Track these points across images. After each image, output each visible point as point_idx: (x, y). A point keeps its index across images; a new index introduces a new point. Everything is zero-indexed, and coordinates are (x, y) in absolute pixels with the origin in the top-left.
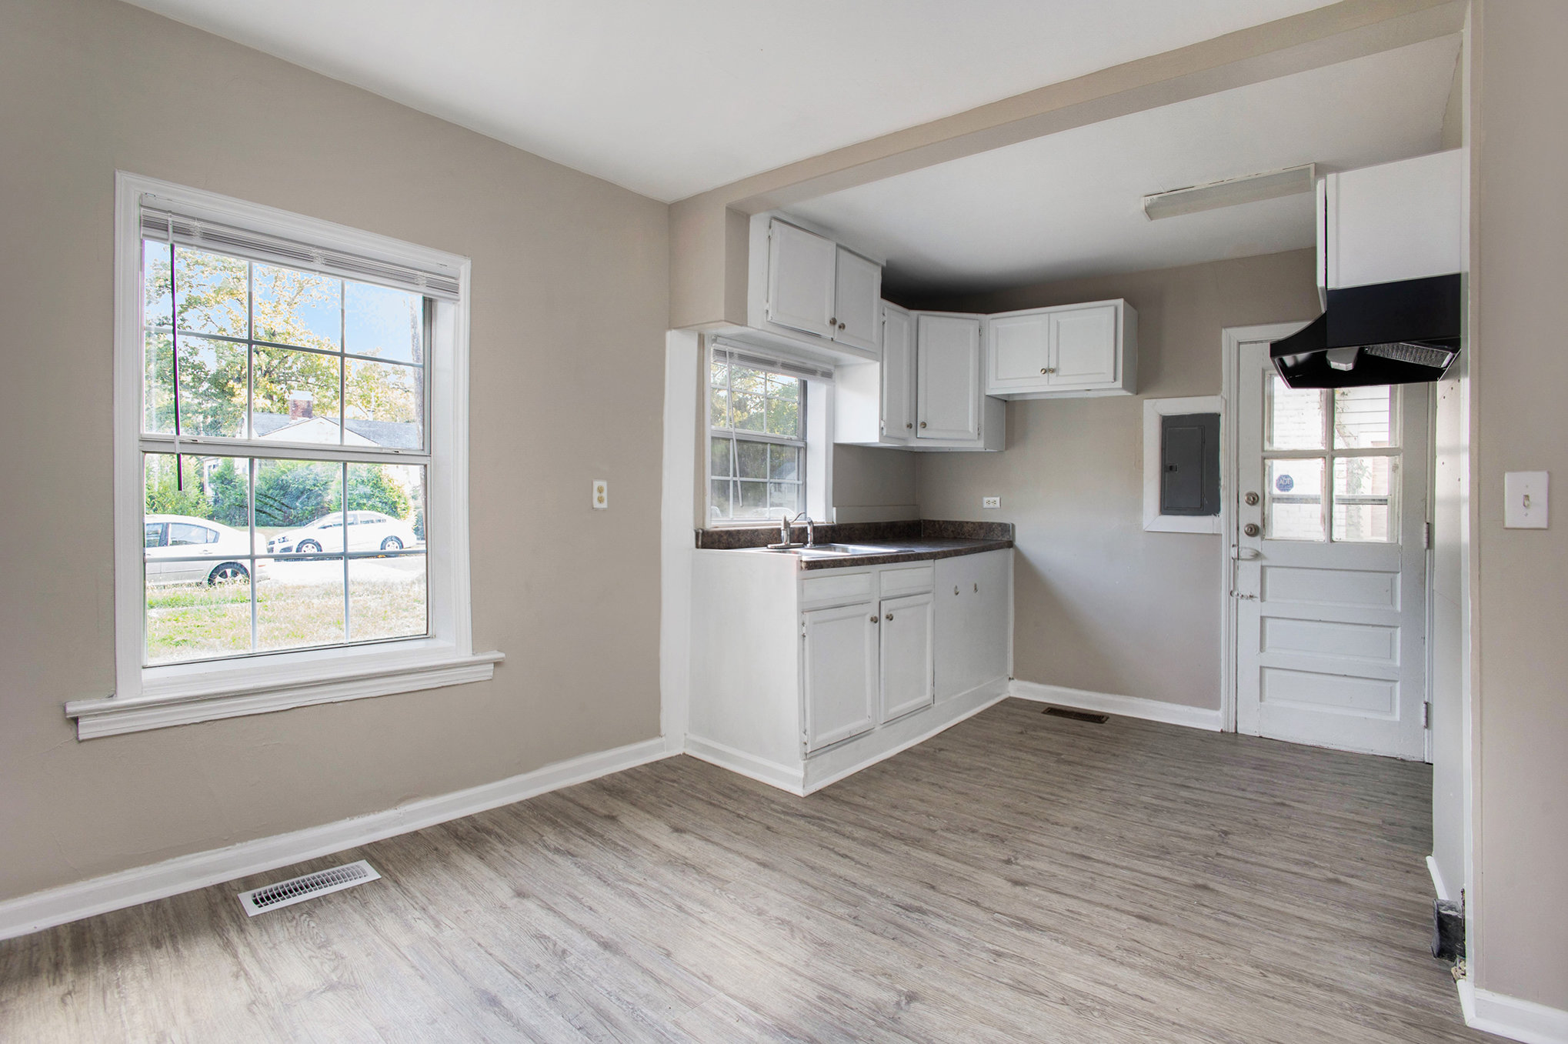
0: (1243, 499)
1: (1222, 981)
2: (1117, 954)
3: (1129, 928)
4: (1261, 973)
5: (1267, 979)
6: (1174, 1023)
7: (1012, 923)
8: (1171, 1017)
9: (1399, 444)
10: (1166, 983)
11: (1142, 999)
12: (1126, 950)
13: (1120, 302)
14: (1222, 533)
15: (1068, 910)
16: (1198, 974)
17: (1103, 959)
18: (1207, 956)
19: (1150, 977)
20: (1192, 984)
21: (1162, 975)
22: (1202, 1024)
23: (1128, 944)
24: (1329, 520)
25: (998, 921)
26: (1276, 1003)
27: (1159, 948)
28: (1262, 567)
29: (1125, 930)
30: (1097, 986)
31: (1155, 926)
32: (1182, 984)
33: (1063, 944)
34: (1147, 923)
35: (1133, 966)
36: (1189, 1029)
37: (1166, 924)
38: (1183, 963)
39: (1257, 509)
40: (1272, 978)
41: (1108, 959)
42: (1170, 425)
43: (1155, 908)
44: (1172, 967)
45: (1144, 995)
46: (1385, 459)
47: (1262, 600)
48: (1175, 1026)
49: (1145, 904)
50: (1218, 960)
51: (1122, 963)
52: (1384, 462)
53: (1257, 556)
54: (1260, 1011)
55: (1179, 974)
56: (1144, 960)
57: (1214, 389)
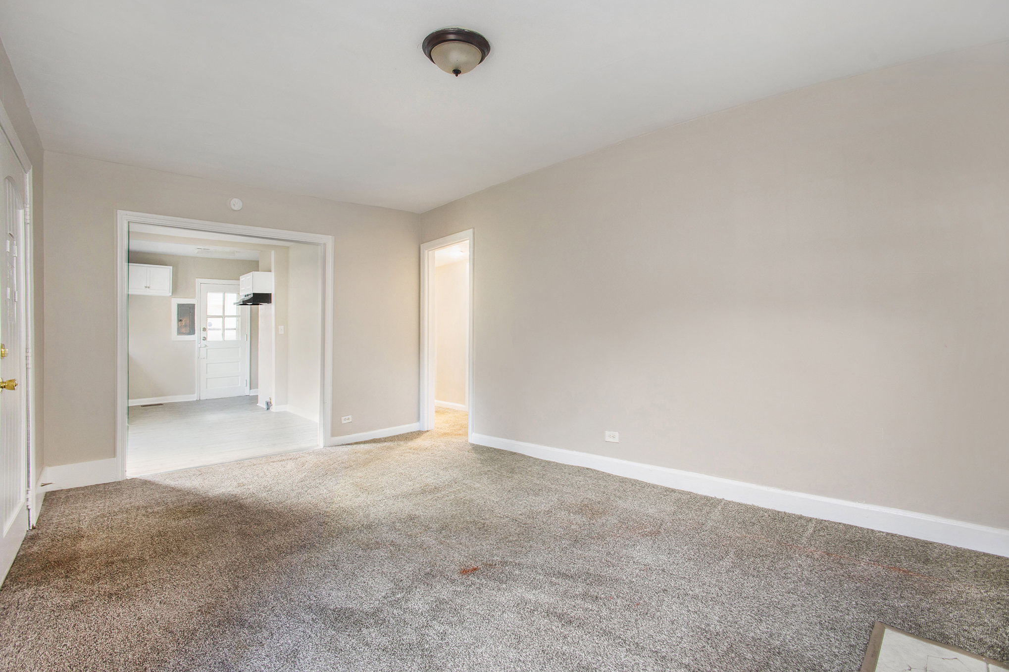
0: (202, 329)
9: (240, 314)
13: (171, 267)
14: (196, 340)
24: (223, 335)
28: (207, 349)
39: (205, 332)
42: (181, 307)
46: (235, 318)
47: (207, 359)
52: (235, 319)
53: (206, 346)
57: (194, 297)
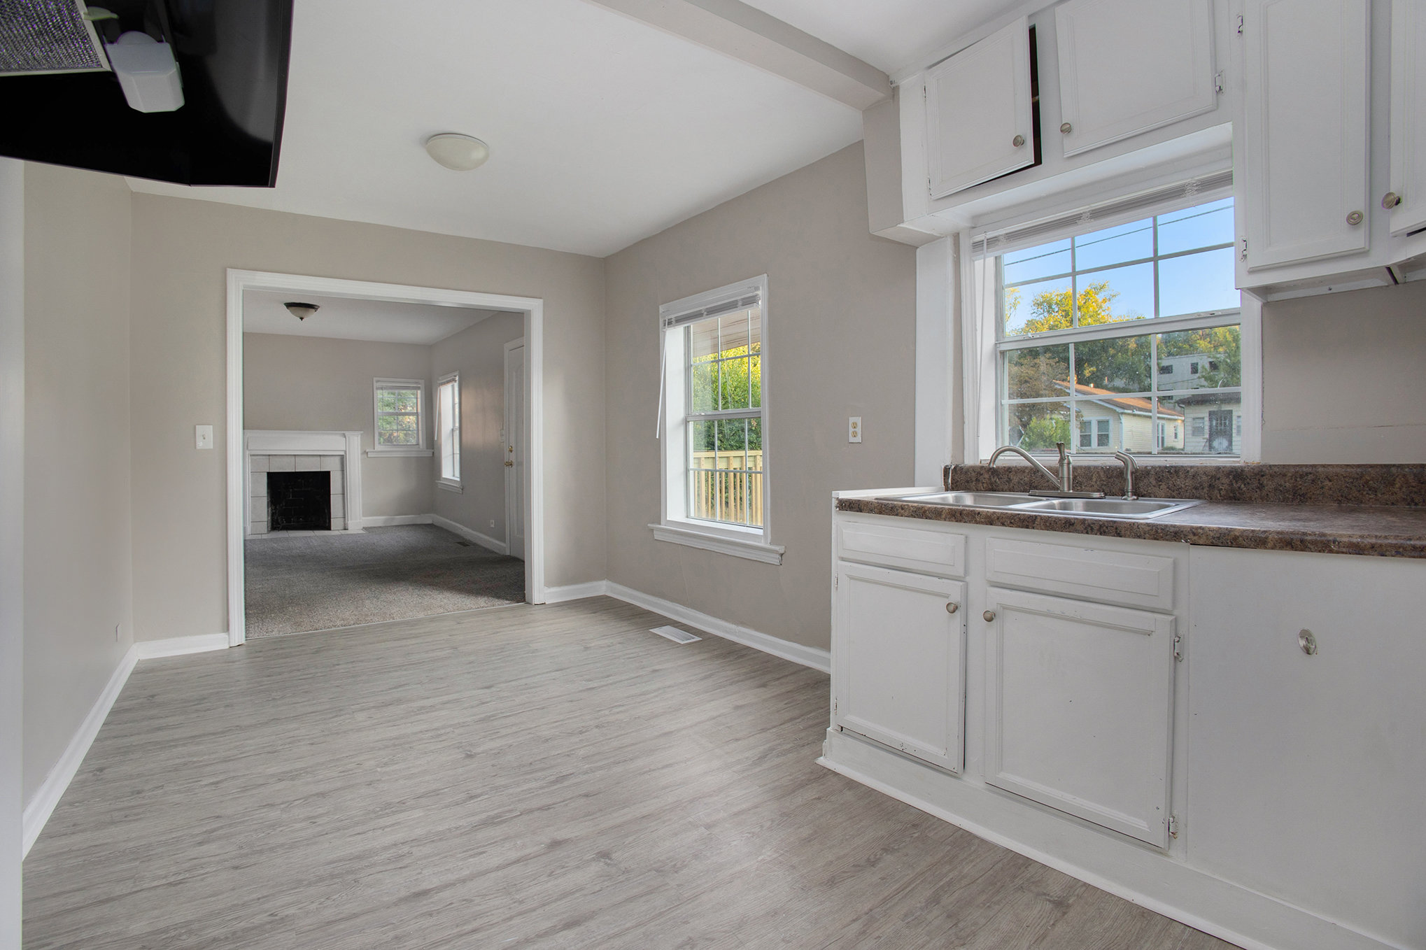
1: (310, 884)
2: (406, 849)
3: (420, 873)
4: (276, 915)
5: (268, 913)
6: (327, 834)
7: (500, 817)
8: (331, 836)
10: (351, 853)
11: (359, 834)
12: (403, 856)
15: (484, 852)
16: (332, 876)
17: (411, 839)
18: (335, 897)
19: (367, 850)
20: (332, 866)
21: (359, 857)
22: (308, 845)
23: (406, 861)
25: (510, 811)
26: (255, 896)
27: (380, 876)
29: (422, 869)
30: (394, 822)
31: (403, 893)
32: (340, 861)
33: (449, 829)
34: (413, 891)
35: (385, 848)
36: (314, 837)
37: (396, 904)
38: (350, 877)
40: (262, 918)
41: (407, 841)
43: (423, 915)
44: (357, 868)
45: (360, 837)
48: (325, 833)
49: (438, 912)
50: (322, 900)
51: (395, 845)
54: (268, 881)
55: (347, 866)
56: (382, 858)
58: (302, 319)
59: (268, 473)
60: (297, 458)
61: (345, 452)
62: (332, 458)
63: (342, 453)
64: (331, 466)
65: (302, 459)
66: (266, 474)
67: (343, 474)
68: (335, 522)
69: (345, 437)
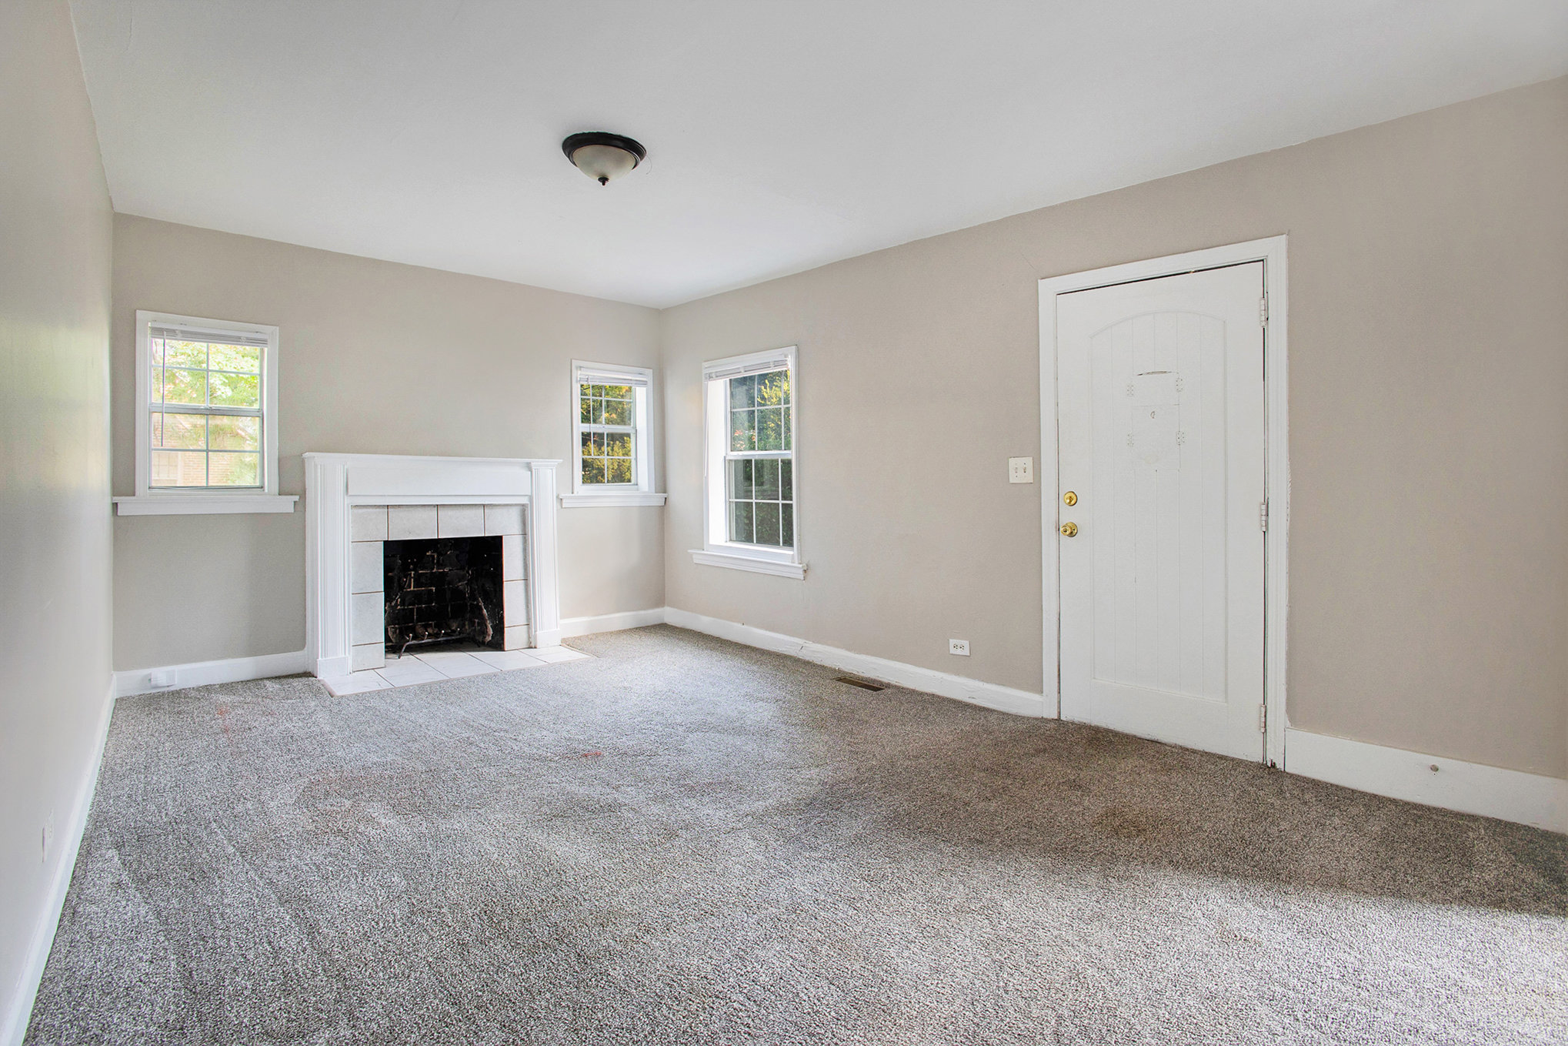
58: (604, 180)
59: (386, 543)
60: (442, 512)
61: (531, 498)
62: (504, 510)
63: (525, 501)
64: (502, 525)
65: (450, 512)
66: (381, 545)
67: (525, 541)
68: (512, 634)
69: (530, 470)
